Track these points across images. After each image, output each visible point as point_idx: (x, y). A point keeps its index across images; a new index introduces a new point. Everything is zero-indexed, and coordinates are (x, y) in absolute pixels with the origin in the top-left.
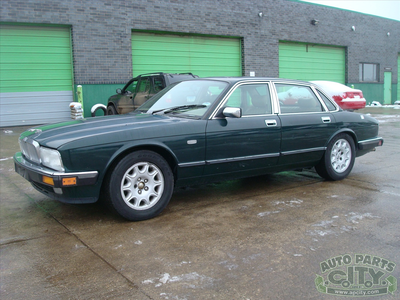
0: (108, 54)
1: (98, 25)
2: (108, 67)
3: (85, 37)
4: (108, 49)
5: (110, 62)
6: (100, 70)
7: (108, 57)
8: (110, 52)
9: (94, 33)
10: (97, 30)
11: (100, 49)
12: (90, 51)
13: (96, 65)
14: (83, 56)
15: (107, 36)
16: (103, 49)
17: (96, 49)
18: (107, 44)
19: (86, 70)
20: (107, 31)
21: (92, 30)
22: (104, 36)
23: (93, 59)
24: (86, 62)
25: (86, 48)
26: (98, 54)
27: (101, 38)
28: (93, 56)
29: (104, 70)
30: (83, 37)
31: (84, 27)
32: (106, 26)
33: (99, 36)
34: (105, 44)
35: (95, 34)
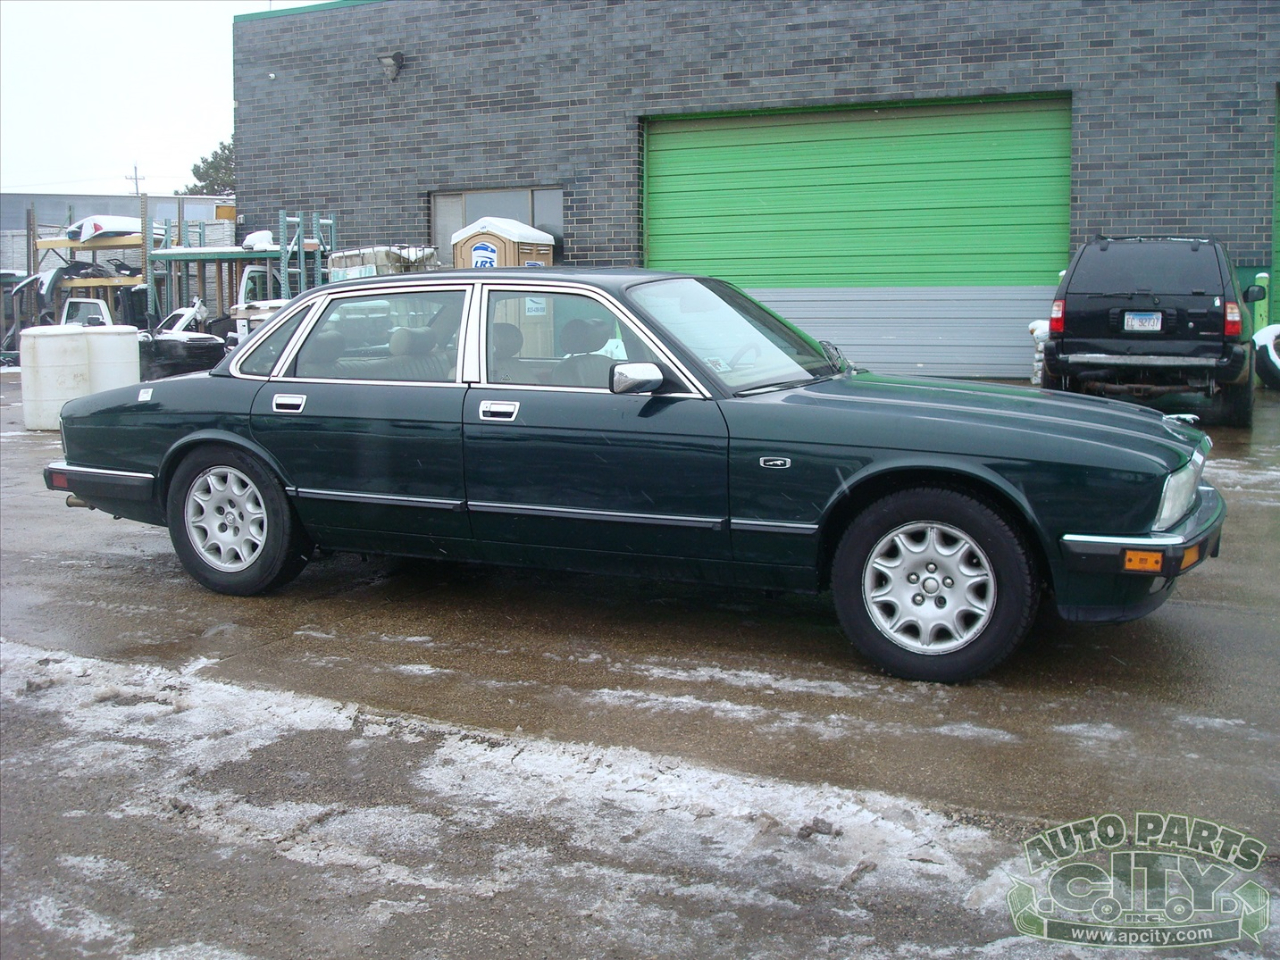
0: (1184, 172)
1: (1157, 82)
2: (1183, 213)
3: (1109, 125)
4: (1185, 155)
5: (1190, 197)
6: (1152, 223)
7: (1183, 181)
8: (1190, 164)
9: (1141, 108)
10: (1151, 98)
11: (1158, 157)
12: (1125, 166)
13: (1140, 206)
14: (1098, 182)
15: (1186, 114)
16: (1167, 156)
17: (1142, 157)
18: (1183, 139)
19: (1107, 223)
20: (1185, 98)
21: (1134, 99)
22: (1176, 115)
23: (1132, 190)
24: (1108, 199)
25: (1109, 158)
26: (1151, 173)
27: (1163, 123)
28: (1132, 182)
29: (1166, 222)
30: (1102, 126)
31: (1109, 93)
32: (1185, 81)
33: (1158, 116)
34: (1175, 139)
35: (1145, 110)
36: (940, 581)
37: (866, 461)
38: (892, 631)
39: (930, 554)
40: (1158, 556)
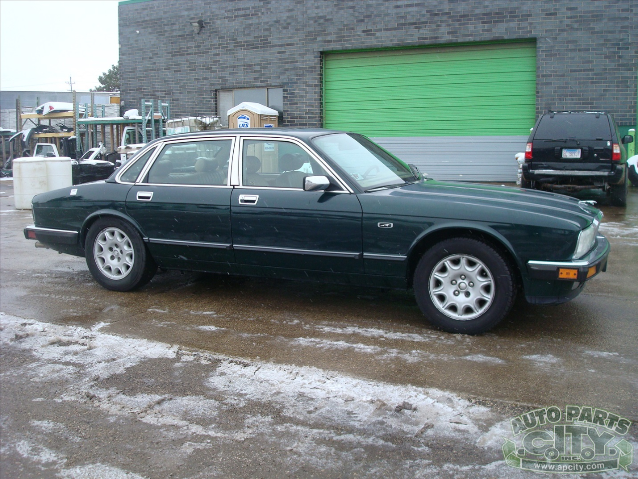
0: (593, 79)
1: (579, 33)
2: (592, 99)
3: (555, 55)
4: (593, 70)
5: (596, 91)
6: (577, 104)
7: (592, 83)
8: (596, 74)
9: (571, 46)
10: (576, 42)
11: (580, 71)
12: (563, 75)
13: (571, 96)
14: (550, 84)
15: (594, 49)
16: (584, 70)
17: (572, 71)
18: (592, 62)
19: (554, 104)
20: (593, 41)
21: (568, 42)
22: (588, 50)
23: (567, 88)
24: (555, 92)
25: (555, 72)
26: (576, 79)
27: (582, 54)
28: (567, 83)
29: (584, 103)
30: (551, 55)
31: (555, 39)
32: (593, 33)
33: (580, 50)
34: (589, 62)
35: (573, 48)
36: (467, 284)
37: (431, 224)
38: (443, 309)
39: (462, 270)
40: (576, 271)
